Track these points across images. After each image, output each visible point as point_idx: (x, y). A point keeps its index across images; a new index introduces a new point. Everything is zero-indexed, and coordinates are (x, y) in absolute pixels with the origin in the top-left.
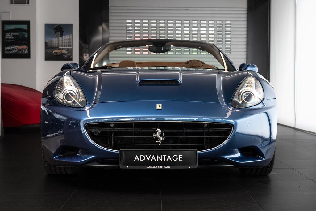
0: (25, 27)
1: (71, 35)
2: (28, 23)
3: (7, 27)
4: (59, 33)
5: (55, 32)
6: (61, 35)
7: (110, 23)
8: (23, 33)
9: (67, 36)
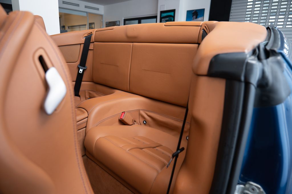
0: (172, 14)
1: (203, 17)
2: (174, 11)
3: (163, 15)
4: (195, 17)
5: (193, 16)
6: (196, 18)
7: (233, 4)
8: (171, 18)
9: (200, 18)
